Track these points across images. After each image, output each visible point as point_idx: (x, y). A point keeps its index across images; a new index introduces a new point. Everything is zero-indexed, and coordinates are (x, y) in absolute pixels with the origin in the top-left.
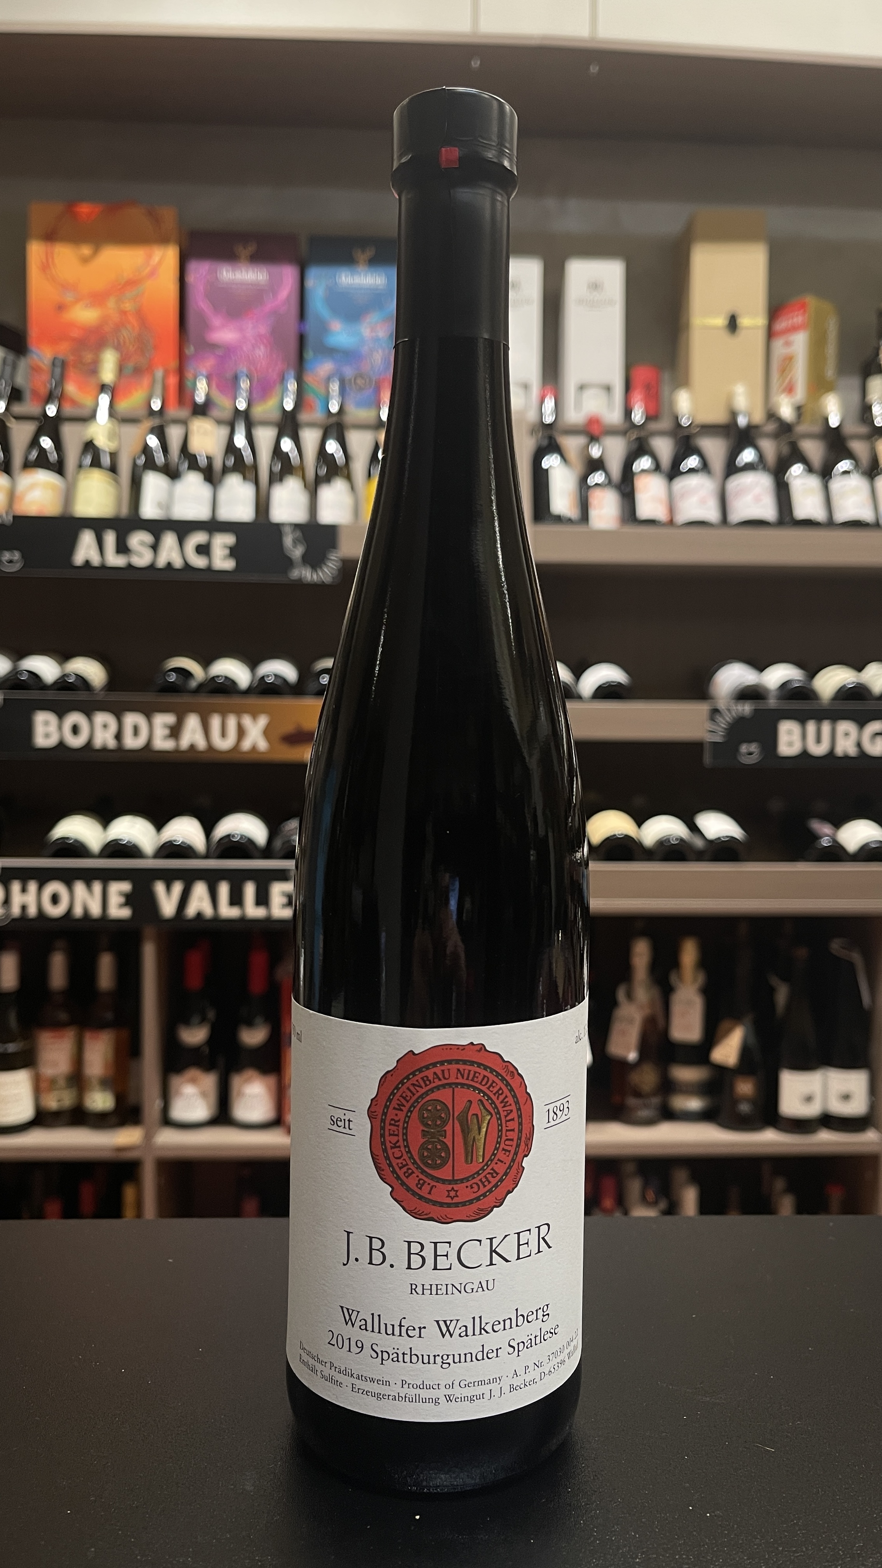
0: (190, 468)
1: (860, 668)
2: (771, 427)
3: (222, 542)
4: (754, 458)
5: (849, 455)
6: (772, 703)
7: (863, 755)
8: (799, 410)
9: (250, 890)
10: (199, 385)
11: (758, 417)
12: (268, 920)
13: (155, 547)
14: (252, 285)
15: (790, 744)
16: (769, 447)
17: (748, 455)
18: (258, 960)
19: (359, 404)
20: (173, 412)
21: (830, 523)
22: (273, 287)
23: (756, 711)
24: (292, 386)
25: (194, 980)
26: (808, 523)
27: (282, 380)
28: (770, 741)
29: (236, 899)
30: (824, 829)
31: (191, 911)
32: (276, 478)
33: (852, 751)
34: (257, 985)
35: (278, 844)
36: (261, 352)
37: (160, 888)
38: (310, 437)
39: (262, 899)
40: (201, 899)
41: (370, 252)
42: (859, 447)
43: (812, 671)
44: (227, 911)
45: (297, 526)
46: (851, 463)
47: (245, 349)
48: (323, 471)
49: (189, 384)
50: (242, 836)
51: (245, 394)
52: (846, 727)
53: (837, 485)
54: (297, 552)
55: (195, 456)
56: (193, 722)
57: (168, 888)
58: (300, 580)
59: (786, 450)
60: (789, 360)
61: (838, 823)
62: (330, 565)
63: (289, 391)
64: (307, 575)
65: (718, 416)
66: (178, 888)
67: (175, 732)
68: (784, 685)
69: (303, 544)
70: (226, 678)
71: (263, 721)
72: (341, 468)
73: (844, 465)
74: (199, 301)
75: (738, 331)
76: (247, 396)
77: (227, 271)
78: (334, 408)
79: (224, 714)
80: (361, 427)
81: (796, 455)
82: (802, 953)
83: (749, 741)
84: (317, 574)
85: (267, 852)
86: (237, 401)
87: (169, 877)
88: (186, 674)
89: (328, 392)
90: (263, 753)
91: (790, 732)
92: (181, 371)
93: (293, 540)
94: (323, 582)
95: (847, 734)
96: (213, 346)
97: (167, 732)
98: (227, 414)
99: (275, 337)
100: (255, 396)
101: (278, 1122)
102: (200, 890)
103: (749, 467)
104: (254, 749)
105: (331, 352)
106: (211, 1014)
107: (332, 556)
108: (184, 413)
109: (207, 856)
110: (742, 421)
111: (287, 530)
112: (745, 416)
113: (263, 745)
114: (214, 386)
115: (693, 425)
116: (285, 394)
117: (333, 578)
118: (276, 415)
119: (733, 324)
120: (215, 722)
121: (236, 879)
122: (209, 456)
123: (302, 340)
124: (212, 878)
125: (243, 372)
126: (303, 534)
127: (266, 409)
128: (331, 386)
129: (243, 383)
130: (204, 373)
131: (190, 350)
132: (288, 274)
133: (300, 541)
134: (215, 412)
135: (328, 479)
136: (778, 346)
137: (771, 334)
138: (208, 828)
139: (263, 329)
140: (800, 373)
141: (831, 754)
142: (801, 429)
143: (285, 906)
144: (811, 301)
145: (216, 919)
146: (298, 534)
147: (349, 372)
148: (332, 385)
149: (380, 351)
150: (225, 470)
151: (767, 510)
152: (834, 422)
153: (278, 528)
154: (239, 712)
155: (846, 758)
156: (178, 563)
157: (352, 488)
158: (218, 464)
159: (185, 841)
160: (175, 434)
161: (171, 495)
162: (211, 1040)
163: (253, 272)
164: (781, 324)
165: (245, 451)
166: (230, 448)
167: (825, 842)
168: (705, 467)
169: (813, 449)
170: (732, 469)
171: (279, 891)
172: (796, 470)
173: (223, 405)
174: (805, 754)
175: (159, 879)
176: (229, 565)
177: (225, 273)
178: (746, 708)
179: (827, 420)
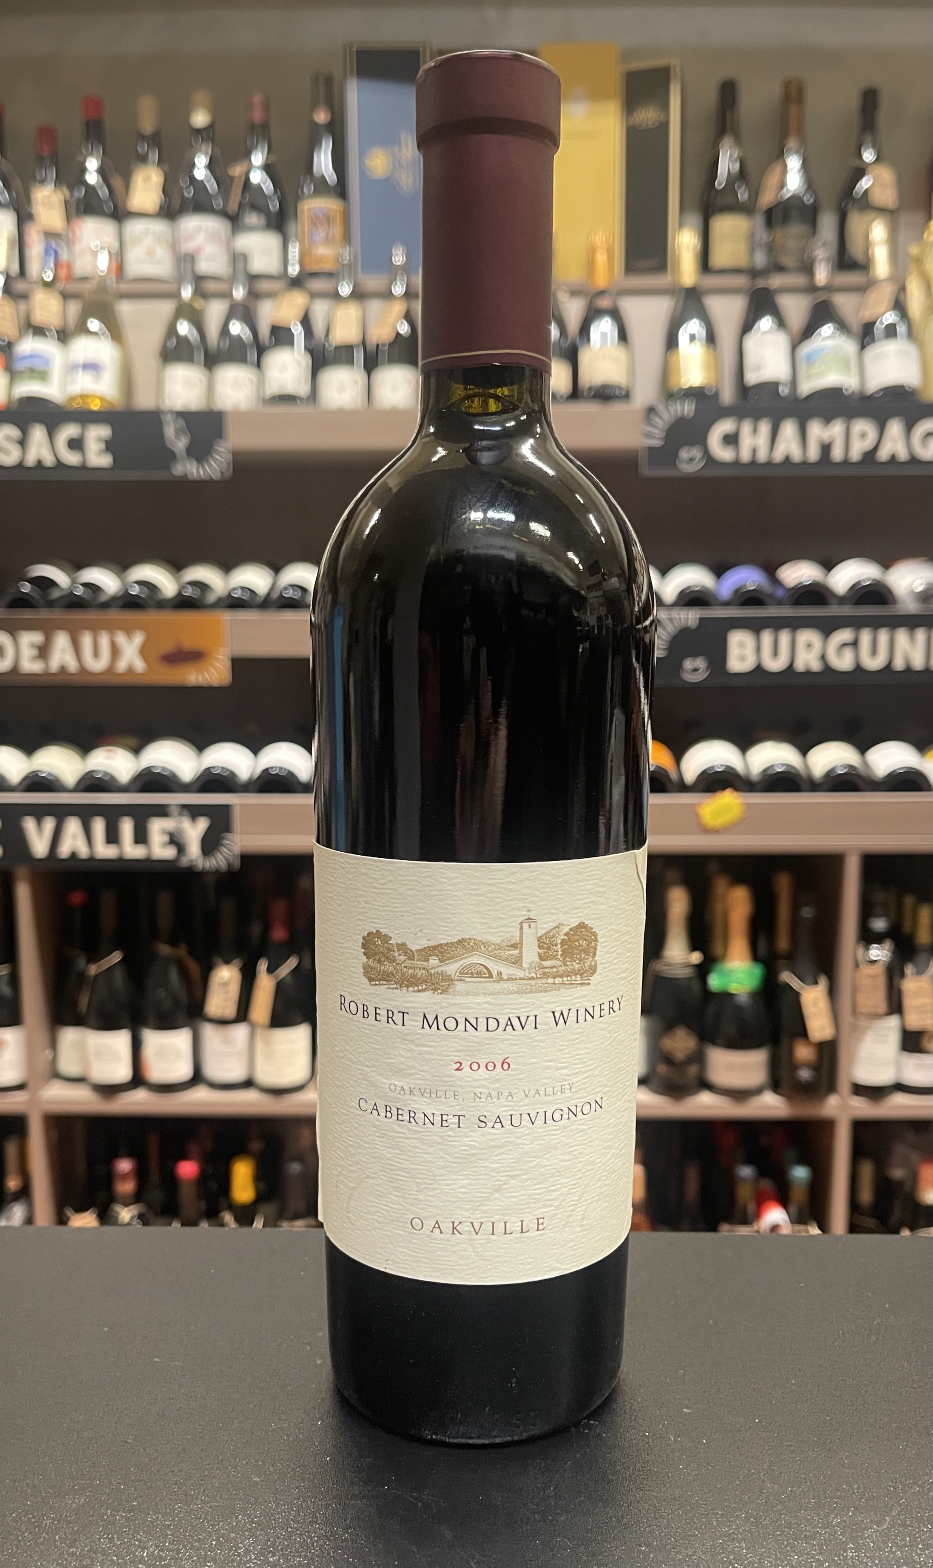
3: (96, 435)
6: (721, 610)
7: (828, 670)
9: (127, 827)
12: (148, 862)
13: (22, 443)
15: (742, 659)
23: (701, 619)
28: (719, 655)
29: (112, 837)
31: (64, 850)
33: (816, 666)
37: (29, 824)
39: (141, 837)
40: (74, 837)
44: (104, 851)
52: (808, 637)
56: (62, 641)
57: (39, 824)
66: (49, 824)
71: (138, 639)
79: (94, 630)
83: (694, 655)
87: (39, 812)
90: (140, 675)
91: (742, 645)
95: (809, 645)
97: (35, 652)
102: (73, 826)
104: (130, 670)
109: (77, 790)
113: (140, 665)
120: (87, 640)
121: (112, 816)
124: (86, 814)
126: (187, 423)
133: (183, 432)
141: (791, 669)
143: (165, 845)
145: (92, 859)
154: (111, 628)
155: (808, 673)
156: (49, 460)
171: (157, 827)
174: (759, 669)
175: (28, 815)
176: (105, 461)
178: (691, 617)
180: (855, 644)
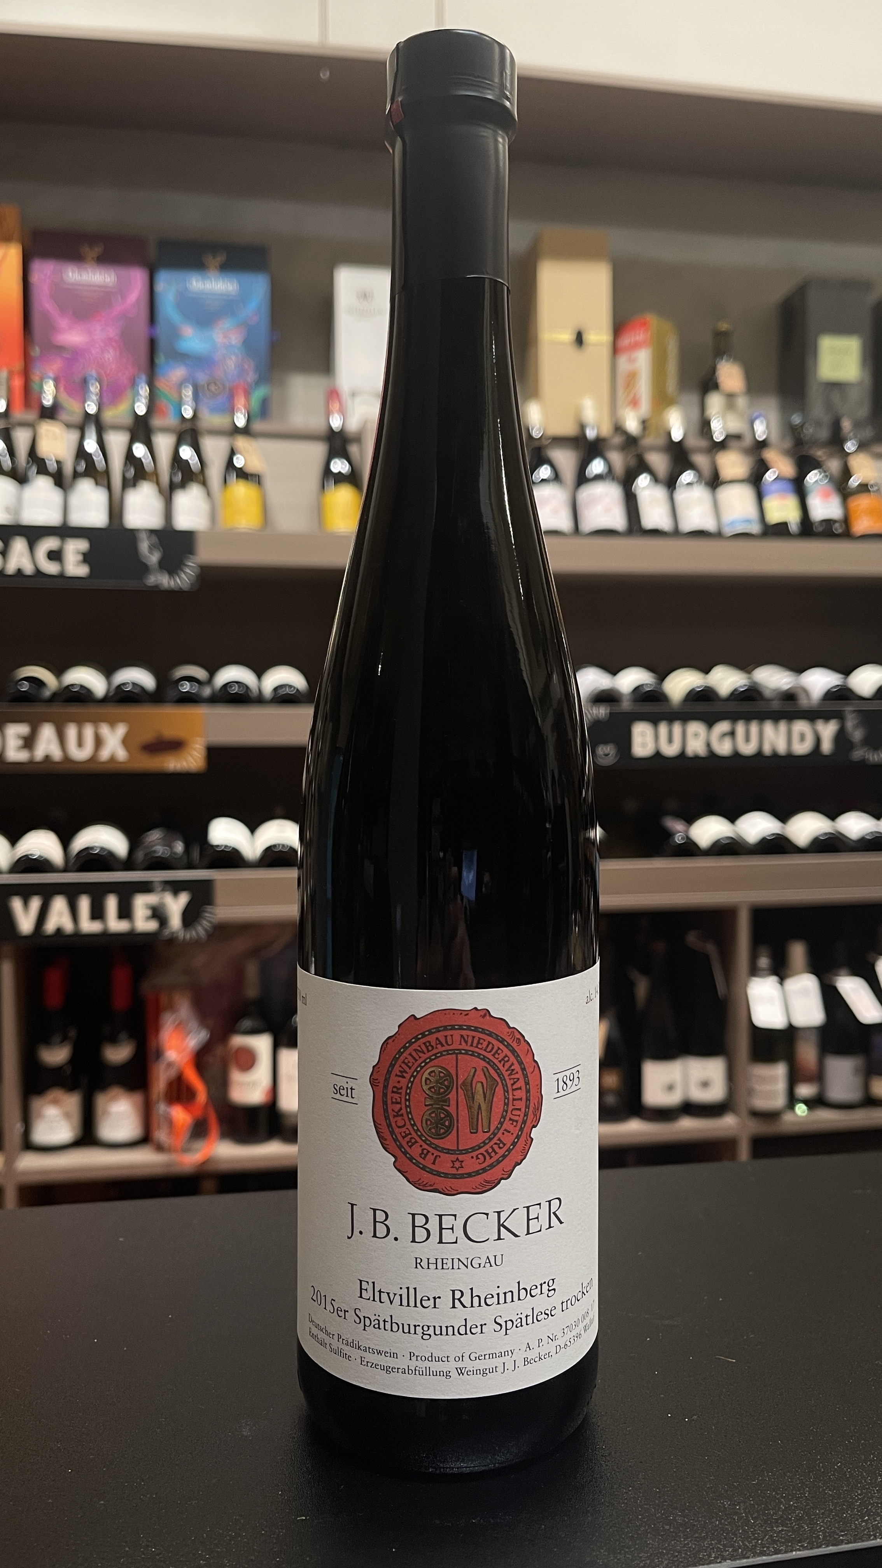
0: (38, 473)
1: (706, 671)
2: (618, 440)
3: (74, 548)
4: (603, 471)
5: (691, 466)
6: (626, 705)
7: (712, 755)
8: (644, 423)
9: (112, 904)
10: (45, 388)
11: (606, 430)
12: (132, 935)
14: (99, 286)
15: (644, 745)
16: (617, 459)
17: (597, 466)
18: (121, 977)
19: (214, 410)
20: (19, 414)
21: (676, 533)
22: (122, 290)
23: (610, 713)
24: (144, 391)
25: (54, 998)
26: (656, 533)
27: (133, 384)
28: (625, 742)
29: (97, 913)
30: (677, 826)
31: (50, 926)
32: (128, 483)
33: (702, 752)
34: (120, 1001)
35: (140, 855)
36: (110, 355)
37: (17, 904)
38: (164, 443)
39: (125, 912)
40: (60, 914)
41: (221, 258)
42: (700, 460)
43: (662, 675)
44: (88, 926)
45: (152, 532)
46: (695, 475)
47: (93, 352)
48: (178, 477)
49: (35, 386)
50: (102, 849)
51: (94, 398)
52: (696, 728)
53: (681, 495)
54: (153, 558)
55: (43, 460)
56: (47, 732)
57: (26, 903)
58: (157, 586)
59: (633, 462)
60: (632, 377)
61: (690, 820)
62: (188, 571)
63: (141, 396)
64: (165, 581)
65: (568, 429)
66: (35, 903)
67: (29, 742)
68: (637, 689)
69: (159, 550)
70: (82, 687)
71: (121, 730)
72: (195, 474)
73: (687, 477)
74: (43, 301)
75: (583, 346)
76: (97, 400)
77: (73, 272)
78: (188, 413)
79: (80, 722)
80: (216, 432)
81: (642, 466)
82: (660, 947)
83: (606, 742)
84: (175, 580)
85: (128, 864)
86: (86, 405)
87: (26, 892)
88: (37, 683)
89: (181, 398)
90: (121, 763)
91: (643, 734)
92: (26, 373)
93: (149, 546)
94: (181, 588)
95: (696, 735)
96: (60, 349)
97: (20, 742)
98: (77, 418)
99: (125, 341)
100: (105, 400)
101: (145, 1140)
102: (59, 904)
103: (598, 477)
104: (112, 759)
105: (183, 357)
106: (73, 1033)
107: (190, 562)
108: (31, 416)
109: (66, 870)
110: (591, 434)
111: (143, 536)
112: (593, 428)
113: (122, 754)
114: (62, 389)
115: (543, 437)
116: (136, 399)
117: (192, 584)
118: (128, 420)
119: (579, 339)
120: (71, 732)
121: (97, 893)
122: (58, 460)
123: (152, 345)
124: (72, 893)
125: (92, 376)
126: (159, 539)
127: (116, 413)
128: (183, 391)
129: (92, 387)
130: (51, 375)
131: (36, 351)
132: (137, 277)
133: (156, 547)
134: (64, 416)
135: (183, 485)
136: (623, 362)
137: (615, 350)
138: (65, 841)
139: (112, 332)
140: (644, 388)
141: (682, 755)
142: (648, 441)
143: (148, 918)
144: (653, 320)
145: (77, 935)
146: (155, 539)
147: (202, 377)
148: (185, 391)
149: (233, 358)
150: (76, 475)
151: (617, 519)
152: (677, 435)
153: (133, 534)
154: (95, 721)
155: (697, 758)
156: (29, 569)
157: (209, 494)
158: (68, 469)
159: (42, 855)
160: (22, 438)
161: (19, 500)
162: (73, 1060)
163: (100, 274)
164: (625, 341)
165: (95, 456)
166: (81, 453)
167: (678, 839)
168: (557, 477)
169: (659, 461)
170: (582, 479)
171: (141, 903)
172: (643, 481)
173: (72, 408)
174: (658, 755)
175: (16, 894)
176: (82, 571)
177: (70, 274)
178: (602, 711)
179: (669, 434)
180: (732, 734)
